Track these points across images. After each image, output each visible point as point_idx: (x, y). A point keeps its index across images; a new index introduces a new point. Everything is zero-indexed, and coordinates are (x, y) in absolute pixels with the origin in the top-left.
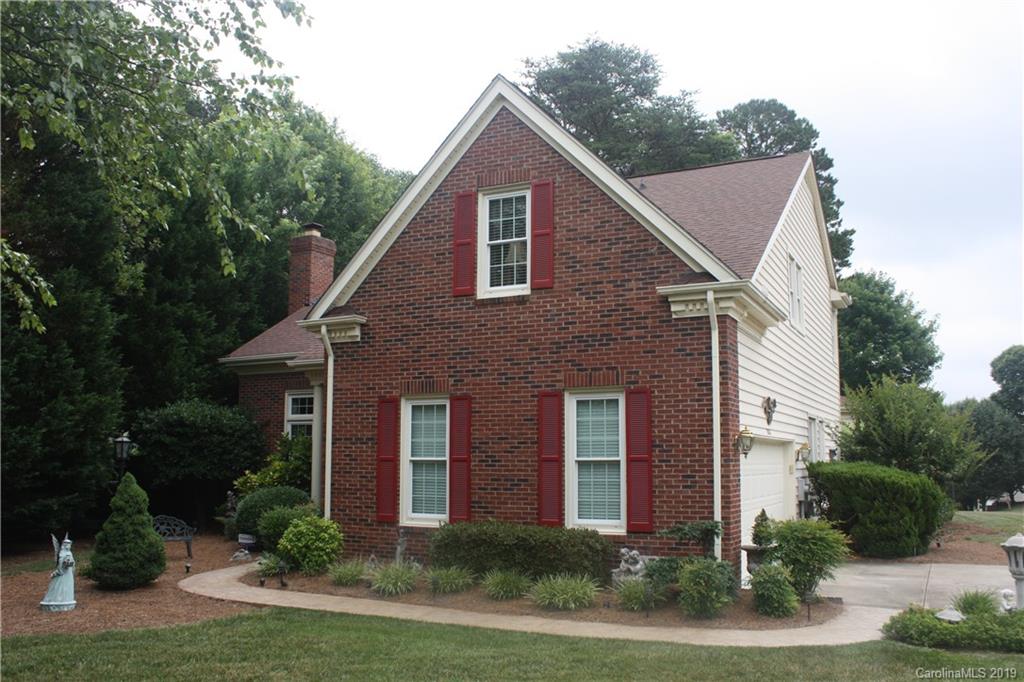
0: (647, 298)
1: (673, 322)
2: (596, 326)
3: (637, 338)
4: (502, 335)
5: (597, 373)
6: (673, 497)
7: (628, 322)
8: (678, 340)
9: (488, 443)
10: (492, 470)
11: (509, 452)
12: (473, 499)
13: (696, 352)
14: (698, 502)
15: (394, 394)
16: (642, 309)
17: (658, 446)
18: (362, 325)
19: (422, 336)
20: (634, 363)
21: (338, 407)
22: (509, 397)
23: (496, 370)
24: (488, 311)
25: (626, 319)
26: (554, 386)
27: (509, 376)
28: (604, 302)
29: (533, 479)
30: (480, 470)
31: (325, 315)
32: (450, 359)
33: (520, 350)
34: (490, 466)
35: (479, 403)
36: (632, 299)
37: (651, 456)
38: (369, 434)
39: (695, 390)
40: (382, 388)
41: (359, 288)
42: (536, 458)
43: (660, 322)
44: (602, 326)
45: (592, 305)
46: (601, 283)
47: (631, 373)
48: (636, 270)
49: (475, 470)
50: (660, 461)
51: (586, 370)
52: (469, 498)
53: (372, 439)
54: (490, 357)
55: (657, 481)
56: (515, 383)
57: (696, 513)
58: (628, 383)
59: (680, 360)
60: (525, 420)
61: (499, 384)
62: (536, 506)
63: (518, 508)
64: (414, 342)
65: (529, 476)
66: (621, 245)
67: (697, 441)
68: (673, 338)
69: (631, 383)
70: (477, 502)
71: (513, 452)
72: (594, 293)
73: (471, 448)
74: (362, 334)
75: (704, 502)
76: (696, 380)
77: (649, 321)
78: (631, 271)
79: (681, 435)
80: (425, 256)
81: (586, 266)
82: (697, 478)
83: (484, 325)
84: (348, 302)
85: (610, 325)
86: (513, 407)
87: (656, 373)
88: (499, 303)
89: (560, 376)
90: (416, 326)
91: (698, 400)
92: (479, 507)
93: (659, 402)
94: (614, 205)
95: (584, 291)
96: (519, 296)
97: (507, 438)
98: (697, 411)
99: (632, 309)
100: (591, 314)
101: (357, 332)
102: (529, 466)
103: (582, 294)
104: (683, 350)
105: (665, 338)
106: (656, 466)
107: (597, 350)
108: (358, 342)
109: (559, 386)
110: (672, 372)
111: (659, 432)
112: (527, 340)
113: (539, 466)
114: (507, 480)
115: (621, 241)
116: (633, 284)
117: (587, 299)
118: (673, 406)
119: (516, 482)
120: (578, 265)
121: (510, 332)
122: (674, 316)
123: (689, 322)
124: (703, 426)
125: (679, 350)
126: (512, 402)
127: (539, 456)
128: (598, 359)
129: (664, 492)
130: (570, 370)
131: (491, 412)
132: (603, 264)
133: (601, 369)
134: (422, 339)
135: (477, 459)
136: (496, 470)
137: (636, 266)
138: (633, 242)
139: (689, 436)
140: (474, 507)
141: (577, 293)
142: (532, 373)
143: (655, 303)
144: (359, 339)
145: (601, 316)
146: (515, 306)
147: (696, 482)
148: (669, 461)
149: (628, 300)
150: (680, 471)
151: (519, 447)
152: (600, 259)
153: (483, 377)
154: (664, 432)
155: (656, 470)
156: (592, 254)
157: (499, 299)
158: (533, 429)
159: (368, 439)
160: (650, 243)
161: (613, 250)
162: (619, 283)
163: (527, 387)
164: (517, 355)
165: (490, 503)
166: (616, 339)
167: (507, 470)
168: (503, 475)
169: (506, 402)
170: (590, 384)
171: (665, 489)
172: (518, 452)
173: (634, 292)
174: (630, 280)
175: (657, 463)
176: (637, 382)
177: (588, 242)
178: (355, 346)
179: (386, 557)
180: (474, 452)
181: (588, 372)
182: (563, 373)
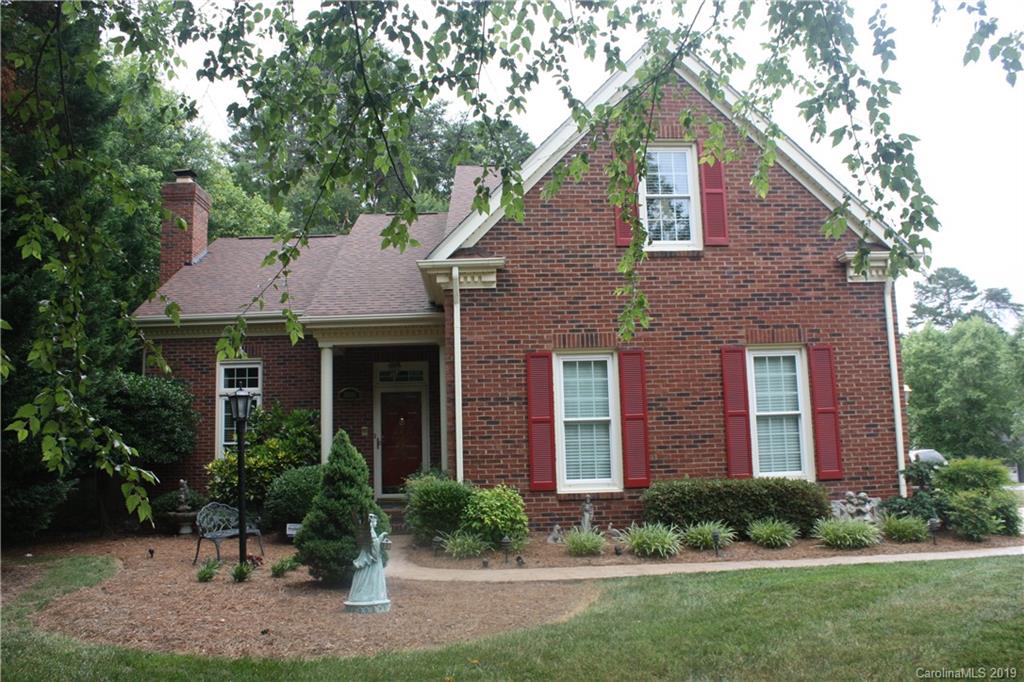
0: (823, 263)
1: (848, 286)
2: (775, 286)
3: (816, 298)
4: (676, 289)
5: (779, 330)
6: (859, 445)
7: (806, 283)
8: (854, 302)
9: (666, 400)
10: (673, 428)
11: (691, 408)
12: (652, 459)
13: (870, 314)
14: (881, 449)
15: (545, 348)
16: (820, 272)
17: (842, 399)
18: (499, 271)
19: (579, 286)
20: (814, 322)
21: (468, 362)
22: (687, 352)
23: (671, 324)
24: (658, 265)
25: (804, 281)
26: (736, 342)
27: (686, 331)
28: (781, 263)
29: (720, 434)
30: (657, 428)
31: (453, 256)
32: (616, 312)
33: (698, 305)
34: (670, 423)
35: (653, 358)
36: (808, 262)
37: (837, 408)
38: (515, 393)
39: (872, 348)
40: (528, 342)
41: (492, 229)
42: (721, 414)
43: (837, 285)
44: (781, 286)
45: (770, 265)
46: (777, 245)
47: (813, 331)
48: (810, 236)
49: (653, 428)
50: (845, 413)
51: (768, 327)
52: (647, 457)
53: (517, 399)
54: (664, 311)
55: (843, 432)
56: (693, 338)
57: (880, 458)
58: (809, 340)
59: (857, 321)
60: (707, 376)
61: (676, 339)
62: (723, 461)
63: (703, 465)
64: (570, 292)
65: (714, 431)
66: (794, 212)
67: (877, 393)
68: (849, 300)
69: (813, 340)
70: (657, 462)
71: (696, 408)
72: (771, 254)
73: (646, 406)
74: (498, 281)
75: (886, 448)
76: (872, 339)
77: (826, 284)
78: (805, 236)
79: (862, 388)
80: (577, 201)
81: (761, 228)
82: (879, 427)
83: (655, 278)
84: (477, 244)
85: (789, 285)
86: (693, 362)
87: (836, 332)
88: (671, 257)
89: (742, 332)
90: (571, 275)
91: (875, 357)
92: (659, 467)
93: (840, 358)
94: (784, 173)
95: (760, 251)
96: (693, 252)
97: (688, 394)
98: (875, 366)
99: (809, 272)
100: (769, 274)
101: (493, 278)
102: (713, 421)
103: (759, 254)
104: (859, 311)
105: (842, 300)
106: (842, 417)
107: (778, 308)
108: (494, 290)
109: (741, 342)
110: (851, 332)
111: (842, 385)
112: (704, 296)
113: (724, 421)
114: (690, 437)
115: (794, 208)
116: (808, 249)
117: (764, 259)
118: (853, 362)
119: (700, 439)
120: (753, 226)
121: (685, 287)
122: (849, 281)
123: (861, 286)
124: (881, 380)
125: (856, 312)
126: (691, 357)
127: (724, 412)
128: (779, 317)
129: (850, 441)
130: (753, 326)
131: (668, 367)
132: (778, 227)
133: (782, 327)
134: (579, 289)
135: (654, 417)
136: (676, 428)
137: (809, 232)
138: (805, 210)
139: (868, 389)
140: (652, 467)
141: (754, 253)
142: (712, 328)
143: (829, 267)
144: (494, 286)
145: (780, 277)
146: (688, 261)
147: (878, 431)
148: (853, 412)
149: (804, 263)
150: (865, 421)
151: (702, 403)
152: (775, 223)
153: (656, 332)
154: (847, 385)
155: (842, 421)
156: (766, 217)
157: (671, 252)
158: (716, 384)
159: (511, 399)
160: (821, 212)
161: (786, 216)
162: (794, 246)
163: (707, 343)
164: (693, 310)
165: (673, 461)
166: (796, 299)
167: (690, 427)
168: (686, 432)
169: (685, 357)
170: (772, 340)
171: (851, 438)
172: (701, 408)
173: (810, 256)
174: (804, 245)
175: (842, 414)
176: (818, 340)
177: (761, 205)
178: (490, 293)
179: (545, 530)
180: (651, 409)
181: (771, 329)
182: (744, 330)
